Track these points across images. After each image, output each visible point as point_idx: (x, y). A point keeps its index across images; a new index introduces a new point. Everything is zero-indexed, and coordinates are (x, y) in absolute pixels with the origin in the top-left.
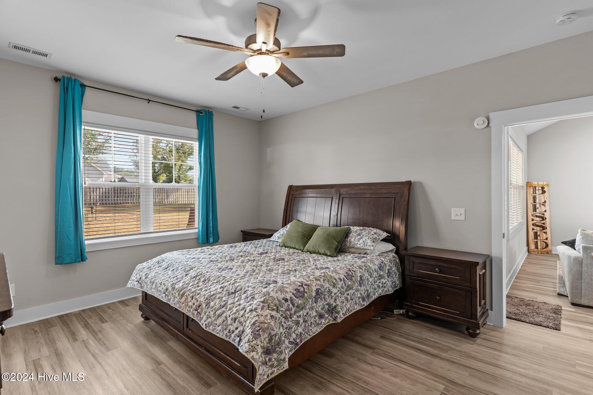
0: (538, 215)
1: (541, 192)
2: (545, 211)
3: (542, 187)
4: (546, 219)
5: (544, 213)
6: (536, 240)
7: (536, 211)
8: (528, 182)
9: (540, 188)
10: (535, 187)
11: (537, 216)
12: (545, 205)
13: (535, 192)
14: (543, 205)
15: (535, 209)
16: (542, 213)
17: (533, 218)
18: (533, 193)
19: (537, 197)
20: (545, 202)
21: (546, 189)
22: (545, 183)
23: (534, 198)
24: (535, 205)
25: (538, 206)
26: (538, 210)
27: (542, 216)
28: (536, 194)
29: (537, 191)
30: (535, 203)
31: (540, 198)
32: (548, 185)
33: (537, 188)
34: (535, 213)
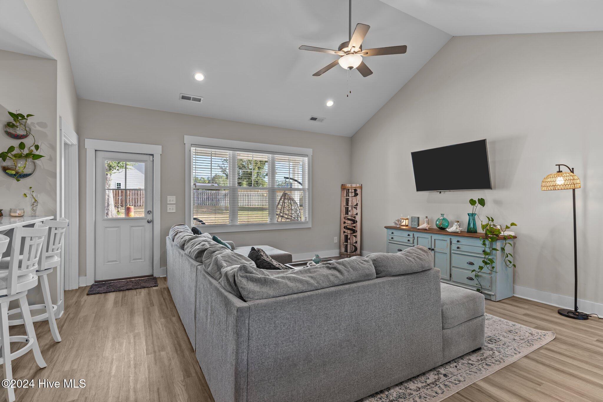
0: (350, 217)
1: (353, 194)
2: (357, 214)
3: (354, 190)
4: (357, 222)
5: (355, 216)
6: (346, 243)
7: (348, 214)
8: (342, 185)
9: (353, 191)
10: (349, 190)
11: (348, 219)
12: (357, 208)
13: (349, 194)
14: (355, 208)
15: (347, 212)
16: (354, 216)
17: (345, 220)
18: (346, 196)
19: (350, 199)
20: (357, 205)
21: (359, 191)
22: (358, 185)
23: (347, 200)
24: (348, 208)
25: (350, 208)
26: (350, 213)
27: (354, 219)
28: (349, 196)
29: (350, 194)
30: (348, 205)
31: (353, 201)
32: (361, 188)
33: (350, 191)
34: (347, 215)
